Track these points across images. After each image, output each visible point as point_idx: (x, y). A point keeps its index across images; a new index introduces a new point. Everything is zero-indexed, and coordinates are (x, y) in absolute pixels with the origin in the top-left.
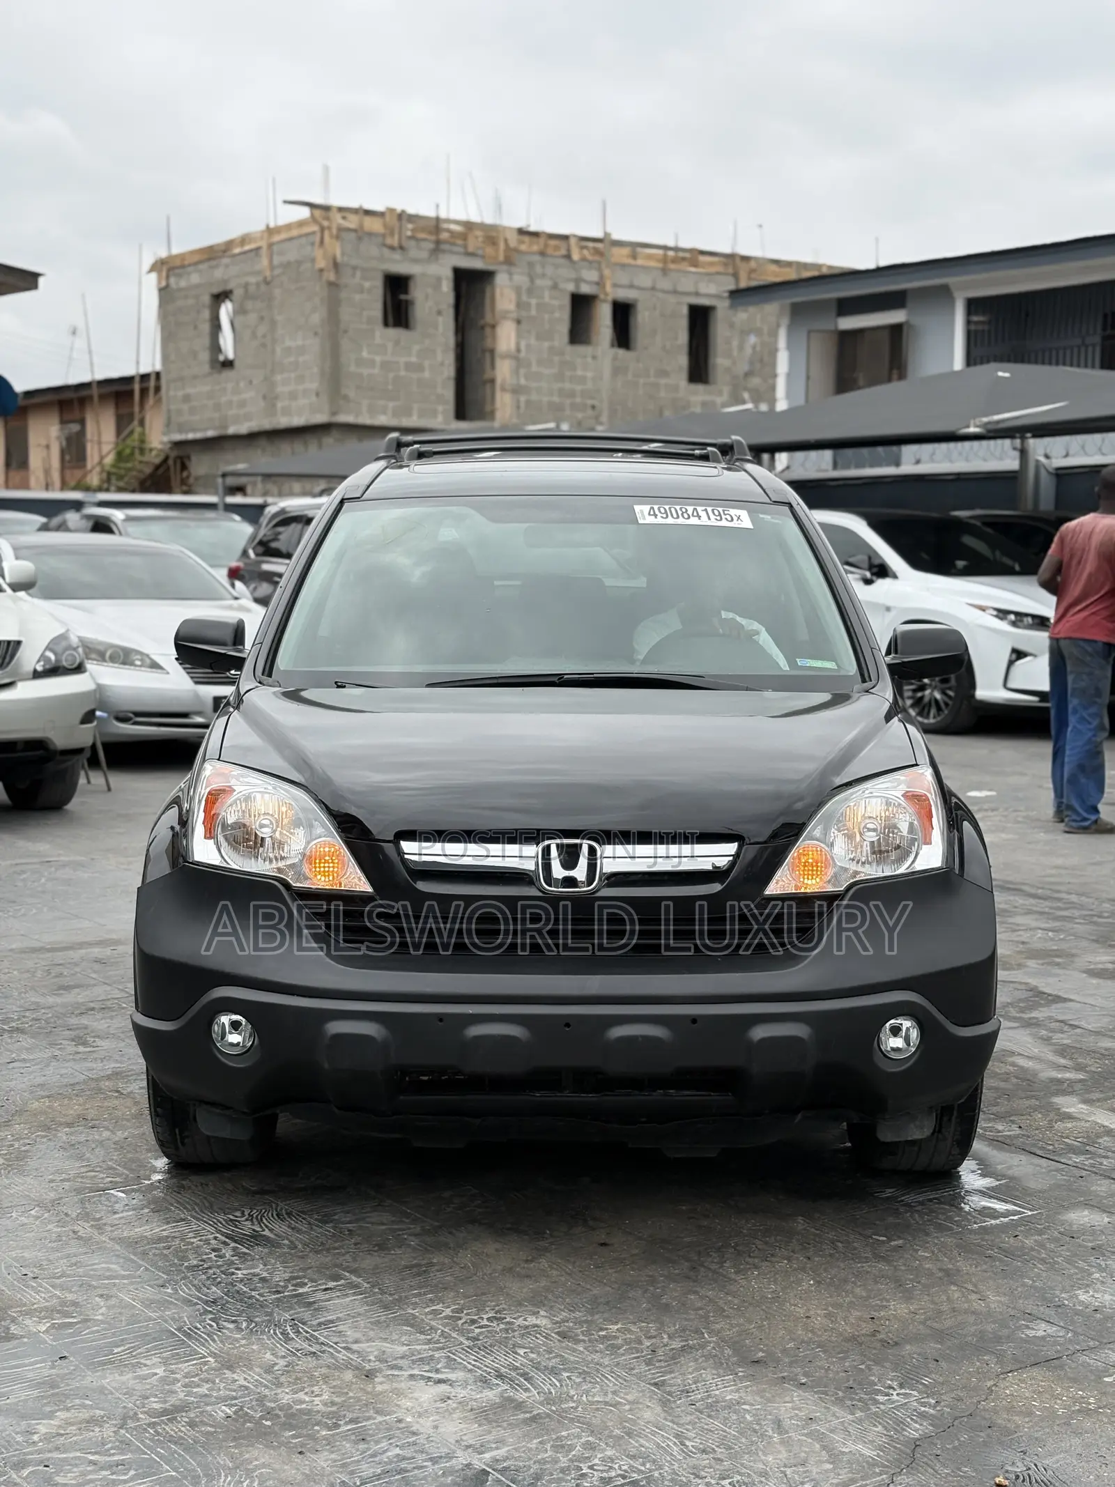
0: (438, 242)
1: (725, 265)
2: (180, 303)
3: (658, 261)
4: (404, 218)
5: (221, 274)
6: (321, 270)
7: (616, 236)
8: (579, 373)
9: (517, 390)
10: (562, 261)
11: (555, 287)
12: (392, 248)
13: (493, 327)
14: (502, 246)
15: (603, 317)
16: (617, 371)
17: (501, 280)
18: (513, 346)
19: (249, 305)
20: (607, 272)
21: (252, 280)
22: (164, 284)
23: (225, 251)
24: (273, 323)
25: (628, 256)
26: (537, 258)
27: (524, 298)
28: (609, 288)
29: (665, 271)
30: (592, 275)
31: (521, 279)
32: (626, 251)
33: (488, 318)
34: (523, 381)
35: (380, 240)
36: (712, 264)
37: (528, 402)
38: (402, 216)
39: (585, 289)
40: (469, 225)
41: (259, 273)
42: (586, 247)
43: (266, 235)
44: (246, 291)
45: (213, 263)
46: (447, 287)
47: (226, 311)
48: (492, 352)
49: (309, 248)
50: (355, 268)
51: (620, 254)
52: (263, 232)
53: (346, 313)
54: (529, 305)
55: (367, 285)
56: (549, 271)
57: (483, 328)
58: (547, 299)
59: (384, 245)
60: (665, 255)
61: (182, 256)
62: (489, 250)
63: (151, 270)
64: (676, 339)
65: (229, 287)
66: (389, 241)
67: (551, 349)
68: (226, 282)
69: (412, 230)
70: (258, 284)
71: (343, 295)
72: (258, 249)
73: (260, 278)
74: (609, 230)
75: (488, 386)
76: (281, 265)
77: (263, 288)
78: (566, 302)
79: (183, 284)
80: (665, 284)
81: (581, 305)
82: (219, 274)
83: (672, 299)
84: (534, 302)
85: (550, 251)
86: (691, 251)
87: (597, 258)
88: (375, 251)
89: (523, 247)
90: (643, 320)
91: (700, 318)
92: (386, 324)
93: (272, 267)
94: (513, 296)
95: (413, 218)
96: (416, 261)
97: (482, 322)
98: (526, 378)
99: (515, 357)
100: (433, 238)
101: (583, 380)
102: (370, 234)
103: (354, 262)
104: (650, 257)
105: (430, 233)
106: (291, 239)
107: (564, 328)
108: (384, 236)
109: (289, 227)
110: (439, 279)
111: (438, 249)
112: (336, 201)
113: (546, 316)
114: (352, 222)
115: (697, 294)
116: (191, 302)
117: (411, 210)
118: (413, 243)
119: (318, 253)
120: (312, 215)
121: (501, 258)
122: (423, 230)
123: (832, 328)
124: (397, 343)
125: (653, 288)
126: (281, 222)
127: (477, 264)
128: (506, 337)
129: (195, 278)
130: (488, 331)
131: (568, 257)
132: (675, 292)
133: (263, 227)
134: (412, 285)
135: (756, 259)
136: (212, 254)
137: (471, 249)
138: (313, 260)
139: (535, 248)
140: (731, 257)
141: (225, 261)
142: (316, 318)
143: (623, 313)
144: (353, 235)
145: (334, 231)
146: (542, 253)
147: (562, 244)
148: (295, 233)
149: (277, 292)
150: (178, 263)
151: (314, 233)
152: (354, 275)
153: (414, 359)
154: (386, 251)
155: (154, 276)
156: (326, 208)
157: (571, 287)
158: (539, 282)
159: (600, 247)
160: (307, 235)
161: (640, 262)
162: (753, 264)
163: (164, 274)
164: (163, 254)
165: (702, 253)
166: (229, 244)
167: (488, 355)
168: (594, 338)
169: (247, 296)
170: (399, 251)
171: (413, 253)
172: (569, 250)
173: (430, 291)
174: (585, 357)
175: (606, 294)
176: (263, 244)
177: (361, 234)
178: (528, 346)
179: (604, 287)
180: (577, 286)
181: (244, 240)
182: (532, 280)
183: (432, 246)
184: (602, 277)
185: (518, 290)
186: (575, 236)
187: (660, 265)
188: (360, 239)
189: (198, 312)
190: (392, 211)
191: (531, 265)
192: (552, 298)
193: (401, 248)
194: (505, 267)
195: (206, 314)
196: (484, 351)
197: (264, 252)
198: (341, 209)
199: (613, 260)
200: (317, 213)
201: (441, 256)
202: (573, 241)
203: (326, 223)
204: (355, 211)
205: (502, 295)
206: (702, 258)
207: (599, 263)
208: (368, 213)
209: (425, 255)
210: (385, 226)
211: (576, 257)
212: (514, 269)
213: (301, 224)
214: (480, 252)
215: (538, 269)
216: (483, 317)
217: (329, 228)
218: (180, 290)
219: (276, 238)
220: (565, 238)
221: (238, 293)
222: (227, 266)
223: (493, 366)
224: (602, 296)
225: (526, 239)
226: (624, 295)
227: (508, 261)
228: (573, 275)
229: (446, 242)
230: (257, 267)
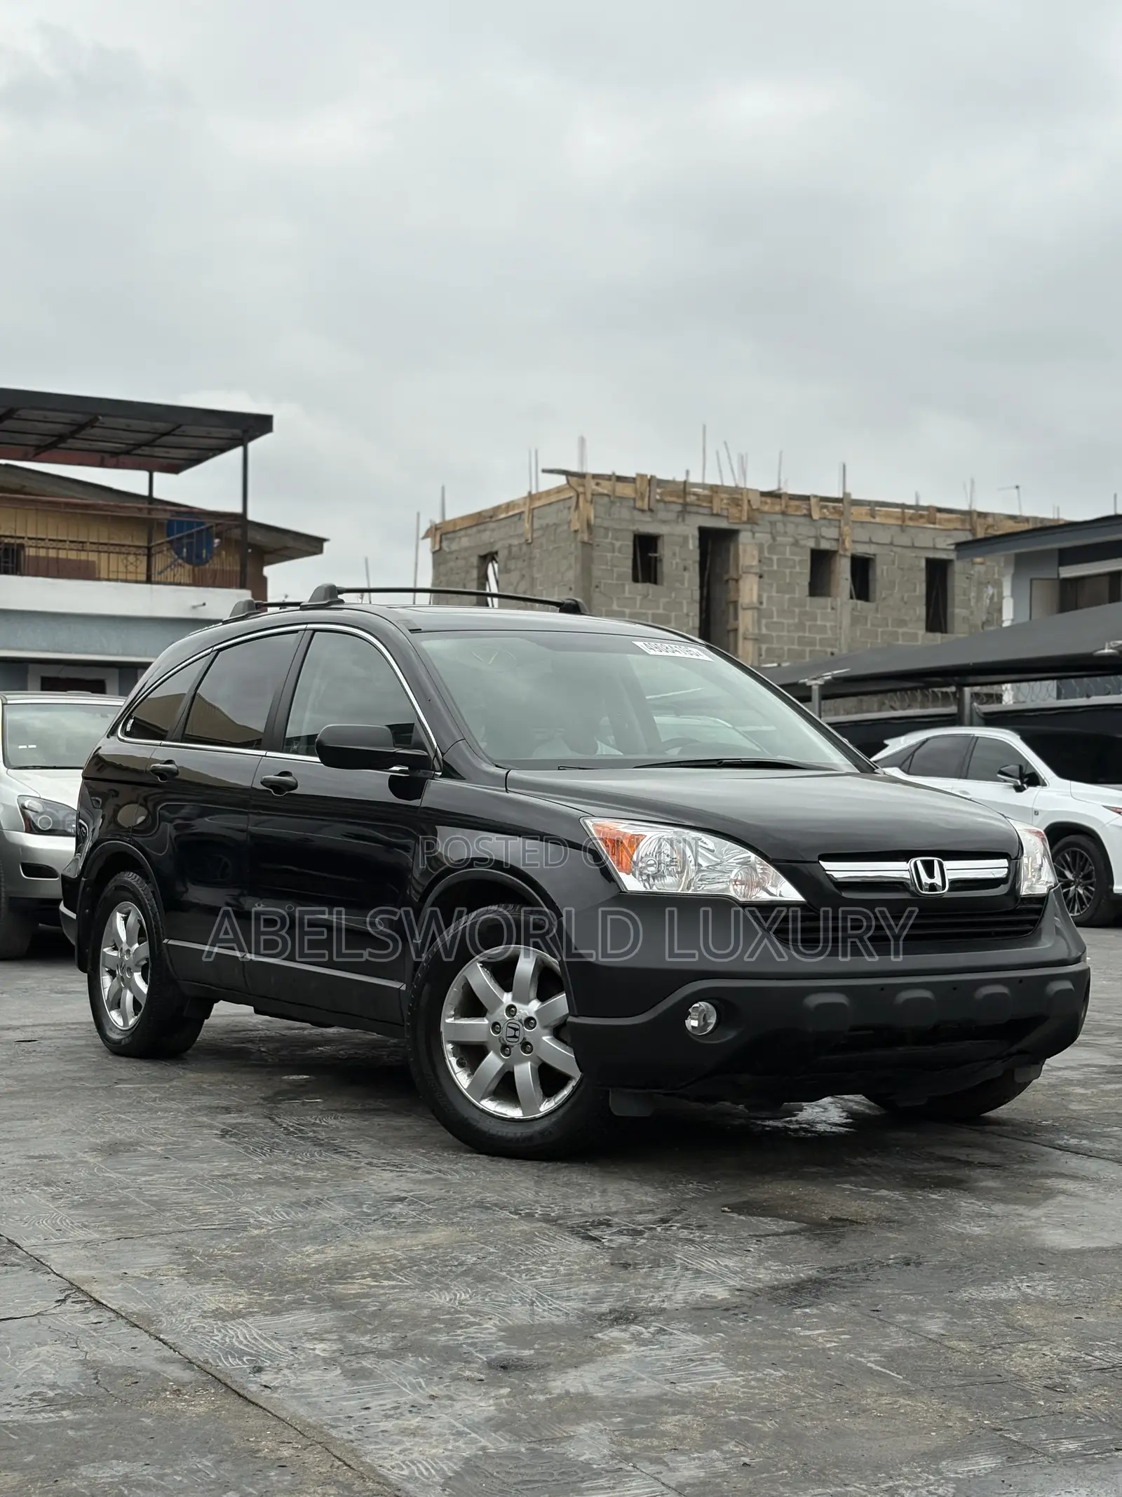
0: (685, 505)
1: (963, 521)
2: (452, 564)
3: (897, 518)
4: (653, 483)
5: (489, 537)
6: (576, 531)
7: (855, 496)
8: (819, 623)
9: (758, 640)
10: (802, 520)
11: (796, 544)
12: (642, 511)
13: (737, 581)
14: (746, 507)
15: (843, 571)
16: (855, 621)
17: (745, 537)
18: (755, 599)
19: (512, 565)
20: (846, 529)
21: (515, 542)
22: (437, 547)
23: (491, 517)
24: (533, 580)
25: (867, 514)
26: (779, 517)
27: (766, 554)
28: (847, 544)
29: (903, 528)
30: (832, 533)
31: (763, 537)
32: (865, 509)
33: (732, 574)
34: (764, 631)
35: (631, 503)
36: (949, 520)
37: (768, 650)
38: (652, 481)
39: (825, 545)
40: (715, 489)
41: (521, 535)
42: (826, 507)
43: (528, 501)
44: (510, 552)
45: (481, 527)
46: (693, 544)
47: (491, 570)
48: (735, 603)
49: (566, 511)
50: (607, 529)
51: (859, 513)
52: (525, 498)
53: (598, 570)
54: (771, 559)
55: (618, 544)
56: (791, 528)
57: (727, 581)
58: (788, 556)
59: (635, 508)
60: (903, 513)
61: (454, 522)
62: (734, 511)
63: (425, 537)
64: (915, 590)
65: (494, 549)
66: (639, 504)
67: (791, 600)
68: (492, 544)
69: (661, 494)
70: (520, 545)
71: (596, 554)
72: (521, 514)
73: (523, 540)
74: (848, 490)
75: (732, 635)
76: (541, 528)
77: (525, 548)
78: (807, 557)
79: (454, 547)
80: (904, 540)
81: (821, 560)
82: (486, 537)
83: (911, 554)
84: (775, 558)
85: (790, 511)
86: (928, 508)
87: (836, 517)
88: (625, 513)
89: (766, 508)
90: (882, 573)
91: (937, 572)
92: (635, 580)
93: (533, 530)
94: (756, 553)
95: (661, 483)
96: (664, 522)
97: (726, 577)
98: (767, 627)
99: (757, 608)
100: (681, 501)
101: (823, 629)
102: (621, 498)
103: (606, 524)
104: (888, 515)
105: (678, 497)
106: (550, 504)
107: (805, 581)
108: (634, 499)
109: (548, 493)
110: (686, 539)
111: (685, 510)
112: (591, 469)
113: (788, 571)
114: (605, 488)
115: (935, 548)
116: (461, 563)
117: (660, 476)
118: (661, 505)
119: (574, 516)
120: (568, 482)
121: (745, 518)
122: (671, 494)
123: (1056, 576)
124: (645, 596)
125: (891, 544)
126: (542, 488)
127: (723, 524)
128: (749, 591)
129: (465, 542)
130: (732, 583)
131: (810, 516)
132: (913, 547)
133: (525, 494)
134: (660, 543)
135: (994, 515)
136: (480, 520)
137: (715, 512)
138: (569, 523)
139: (777, 508)
140: (968, 514)
141: (492, 525)
142: (571, 575)
143: (862, 568)
144: (606, 499)
145: (589, 497)
146: (783, 513)
147: (804, 505)
148: (553, 499)
149: (537, 553)
150: (451, 528)
151: (570, 498)
152: (606, 536)
153: (661, 611)
154: (637, 514)
155: (429, 541)
156: (582, 476)
157: (811, 544)
158: (779, 539)
159: (839, 506)
160: (564, 500)
161: (878, 520)
162: (990, 520)
163: (438, 538)
164: (438, 521)
165: (940, 510)
166: (497, 509)
167: (731, 608)
168: (833, 591)
169: (510, 557)
170: (649, 513)
171: (662, 515)
172: (809, 510)
173: (677, 549)
174: (825, 608)
175: (845, 550)
176: (526, 509)
177: (613, 499)
178: (769, 598)
179: (843, 543)
180: (818, 542)
181: (509, 506)
182: (774, 539)
183: (679, 508)
184: (841, 535)
185: (760, 547)
186: (815, 496)
187: (899, 522)
188: (612, 503)
189: (467, 572)
190: (642, 476)
191: (773, 524)
192: (792, 554)
193: (651, 510)
194: (748, 527)
195: (474, 574)
196: (728, 603)
197: (526, 516)
198: (595, 476)
199: (853, 518)
200: (574, 480)
201: (687, 517)
202: (813, 501)
203: (581, 489)
204: (608, 478)
205: (745, 551)
206: (939, 515)
207: (839, 521)
208: (620, 479)
209: (672, 516)
210: (636, 491)
211: (816, 516)
212: (756, 528)
213: (559, 490)
214: (725, 513)
215: (780, 527)
216: (727, 572)
217: (584, 493)
218: (451, 553)
219: (537, 504)
220: (806, 498)
221: (502, 555)
222: (493, 530)
223: (736, 618)
224: (841, 552)
225: (769, 500)
226: (861, 550)
227: (751, 521)
228: (813, 533)
229: (692, 505)
230: (519, 531)
